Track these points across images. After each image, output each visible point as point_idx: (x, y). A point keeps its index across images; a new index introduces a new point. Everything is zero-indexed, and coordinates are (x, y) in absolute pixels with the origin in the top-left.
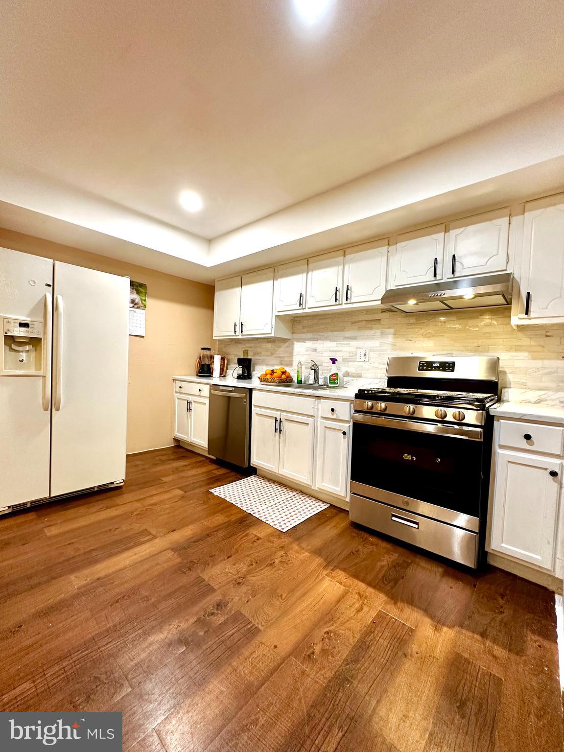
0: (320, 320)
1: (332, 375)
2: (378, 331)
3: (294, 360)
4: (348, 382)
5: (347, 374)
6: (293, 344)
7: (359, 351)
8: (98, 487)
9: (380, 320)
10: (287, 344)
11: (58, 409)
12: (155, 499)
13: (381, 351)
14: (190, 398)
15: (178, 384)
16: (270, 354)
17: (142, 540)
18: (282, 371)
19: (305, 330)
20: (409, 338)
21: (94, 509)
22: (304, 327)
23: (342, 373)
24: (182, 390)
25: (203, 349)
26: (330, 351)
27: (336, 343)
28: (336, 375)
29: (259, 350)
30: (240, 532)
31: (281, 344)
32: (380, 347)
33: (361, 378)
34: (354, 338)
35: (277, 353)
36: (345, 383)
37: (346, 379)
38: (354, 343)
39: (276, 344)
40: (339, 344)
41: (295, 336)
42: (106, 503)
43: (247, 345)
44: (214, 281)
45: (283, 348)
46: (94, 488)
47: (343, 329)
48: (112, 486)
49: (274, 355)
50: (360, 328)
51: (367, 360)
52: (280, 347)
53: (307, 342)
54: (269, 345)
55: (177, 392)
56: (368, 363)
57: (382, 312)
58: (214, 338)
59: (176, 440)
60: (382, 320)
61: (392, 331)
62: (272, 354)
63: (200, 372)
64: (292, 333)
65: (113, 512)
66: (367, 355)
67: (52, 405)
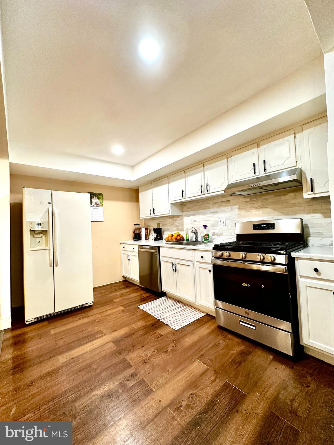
0: (196, 203)
1: (205, 235)
2: (229, 207)
3: (184, 227)
4: (215, 238)
5: (214, 234)
6: (183, 218)
7: (219, 220)
8: (80, 306)
9: (229, 201)
10: (180, 218)
11: (57, 266)
12: (109, 312)
13: (232, 219)
14: (129, 254)
15: (123, 245)
16: (171, 225)
17: (98, 336)
18: (177, 234)
19: (189, 210)
20: (247, 210)
21: (77, 319)
22: (188, 208)
23: (212, 233)
24: (125, 249)
25: (135, 225)
26: (204, 221)
27: (206, 216)
28: (208, 235)
29: (165, 223)
30: (151, 332)
31: (177, 219)
32: (231, 216)
33: (222, 236)
34: (216, 212)
35: (175, 224)
36: (213, 239)
37: (213, 237)
38: (216, 215)
39: (174, 219)
40: (209, 216)
41: (184, 213)
42: (83, 315)
43: (159, 220)
44: (138, 187)
45: (178, 221)
46: (77, 307)
47: (209, 208)
48: (86, 305)
49: (173, 225)
50: (219, 206)
51: (224, 225)
52: (176, 220)
53: (190, 216)
54: (170, 220)
55: (122, 250)
56: (226, 227)
57: (230, 196)
58: (141, 218)
59: (124, 277)
60: (231, 201)
61: (237, 206)
62: (172, 225)
63: (134, 238)
64: (182, 212)
65: (85, 320)
66: (224, 222)
67: (54, 264)
